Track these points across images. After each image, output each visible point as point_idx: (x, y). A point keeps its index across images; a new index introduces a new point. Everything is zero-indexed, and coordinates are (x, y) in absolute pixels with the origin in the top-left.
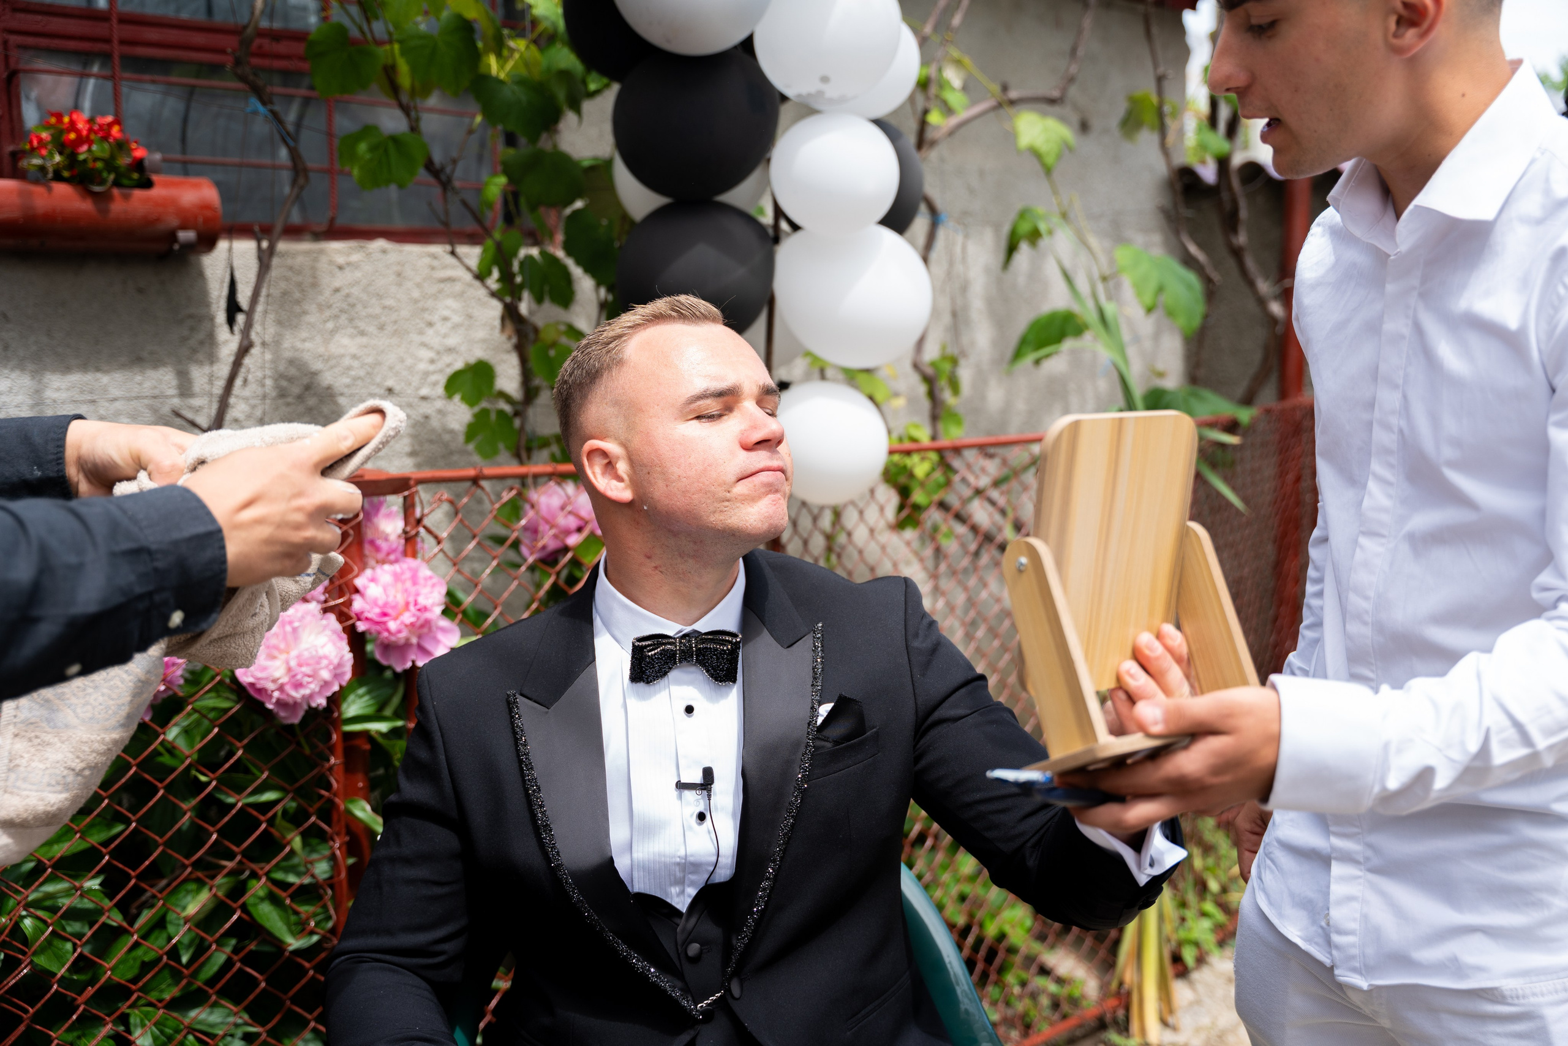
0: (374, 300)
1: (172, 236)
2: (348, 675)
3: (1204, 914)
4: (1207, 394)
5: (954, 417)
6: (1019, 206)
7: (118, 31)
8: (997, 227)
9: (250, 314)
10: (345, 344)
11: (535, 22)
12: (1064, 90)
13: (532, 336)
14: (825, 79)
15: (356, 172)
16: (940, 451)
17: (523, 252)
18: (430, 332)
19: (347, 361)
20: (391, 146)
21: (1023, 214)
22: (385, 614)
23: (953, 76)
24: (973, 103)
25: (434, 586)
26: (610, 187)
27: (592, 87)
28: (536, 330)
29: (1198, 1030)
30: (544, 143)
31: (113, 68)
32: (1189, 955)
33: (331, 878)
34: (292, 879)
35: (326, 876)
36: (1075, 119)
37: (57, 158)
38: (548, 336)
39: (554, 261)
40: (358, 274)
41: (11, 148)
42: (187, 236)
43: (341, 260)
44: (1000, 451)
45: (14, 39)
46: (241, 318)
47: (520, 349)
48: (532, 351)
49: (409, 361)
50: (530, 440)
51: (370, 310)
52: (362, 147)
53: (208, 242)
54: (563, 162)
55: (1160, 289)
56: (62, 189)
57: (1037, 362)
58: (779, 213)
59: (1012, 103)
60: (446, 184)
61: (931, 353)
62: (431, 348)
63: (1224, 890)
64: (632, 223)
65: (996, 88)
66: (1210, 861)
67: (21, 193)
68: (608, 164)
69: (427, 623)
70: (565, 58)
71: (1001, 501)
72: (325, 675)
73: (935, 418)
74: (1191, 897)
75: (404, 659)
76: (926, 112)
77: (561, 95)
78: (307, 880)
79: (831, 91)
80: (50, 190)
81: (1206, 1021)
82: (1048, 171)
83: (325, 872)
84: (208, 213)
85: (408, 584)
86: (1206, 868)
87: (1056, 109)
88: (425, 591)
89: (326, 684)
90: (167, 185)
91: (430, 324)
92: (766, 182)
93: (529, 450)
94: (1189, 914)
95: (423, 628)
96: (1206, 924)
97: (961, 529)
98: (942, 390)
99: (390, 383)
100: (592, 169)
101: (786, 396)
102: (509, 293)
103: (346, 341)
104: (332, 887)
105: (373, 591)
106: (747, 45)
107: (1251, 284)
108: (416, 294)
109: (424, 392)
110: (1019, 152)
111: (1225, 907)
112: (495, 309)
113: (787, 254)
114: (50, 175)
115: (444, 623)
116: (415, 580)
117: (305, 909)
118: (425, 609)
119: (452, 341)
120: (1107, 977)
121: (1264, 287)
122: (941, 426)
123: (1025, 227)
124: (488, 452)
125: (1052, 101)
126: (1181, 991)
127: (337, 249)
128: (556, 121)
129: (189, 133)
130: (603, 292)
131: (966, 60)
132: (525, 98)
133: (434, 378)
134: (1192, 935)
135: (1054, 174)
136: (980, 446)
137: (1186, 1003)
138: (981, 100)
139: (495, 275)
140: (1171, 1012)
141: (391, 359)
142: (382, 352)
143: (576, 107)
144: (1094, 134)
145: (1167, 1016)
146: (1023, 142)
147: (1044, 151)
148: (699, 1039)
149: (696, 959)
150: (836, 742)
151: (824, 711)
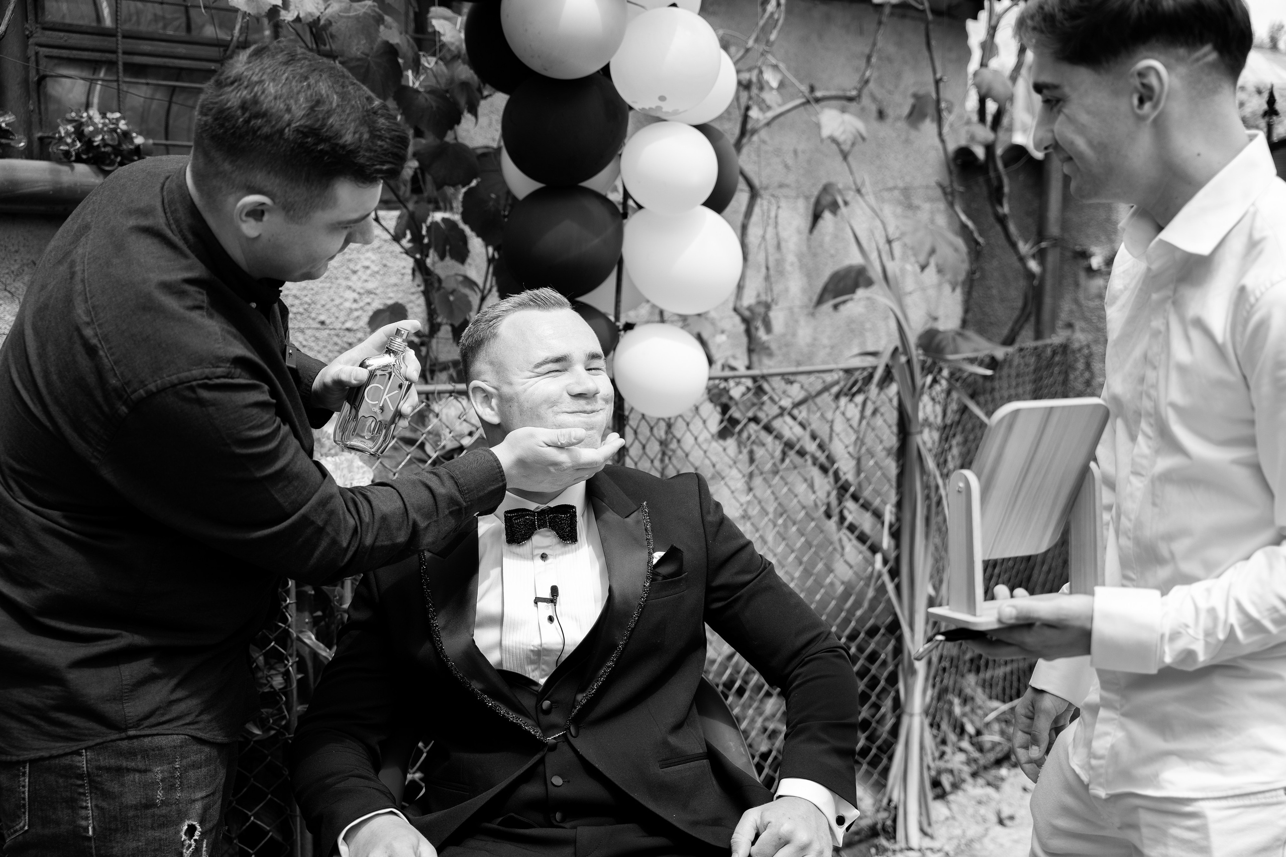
3: (960, 750)
5: (766, 350)
6: (824, 181)
7: (122, 44)
8: (807, 198)
11: (443, 45)
12: (860, 91)
13: (436, 285)
14: (662, 98)
16: (754, 379)
17: (430, 217)
18: (354, 278)
21: (826, 189)
23: (772, 78)
24: (786, 100)
25: (364, 473)
26: (498, 170)
27: (486, 93)
28: (440, 280)
29: (950, 839)
30: (449, 138)
31: (117, 73)
32: (946, 781)
33: (285, 688)
35: (281, 687)
36: (872, 111)
37: (78, 145)
38: (449, 285)
39: (453, 225)
41: (40, 134)
44: (801, 378)
45: (43, 51)
47: (426, 293)
48: (436, 296)
49: (338, 301)
50: (433, 365)
54: (461, 150)
55: (933, 252)
56: (81, 168)
57: (836, 307)
58: (627, 194)
59: (818, 100)
61: (749, 299)
62: (354, 291)
63: (979, 733)
64: (514, 198)
65: (804, 88)
66: (967, 709)
67: (52, 171)
68: (496, 153)
70: (465, 72)
71: (801, 417)
73: (750, 351)
74: (952, 737)
76: (748, 108)
77: (462, 101)
78: (267, 690)
79: (668, 106)
80: (72, 168)
81: (958, 832)
82: (845, 156)
83: (281, 684)
85: (345, 472)
86: (964, 715)
88: (357, 477)
91: (355, 272)
92: (618, 172)
93: (432, 372)
94: (948, 749)
96: (961, 757)
97: (769, 439)
98: (757, 329)
99: (322, 318)
100: (484, 155)
101: (630, 334)
102: (419, 249)
104: (286, 694)
106: (606, 71)
107: (1014, 245)
109: (349, 325)
110: (822, 140)
112: (408, 263)
113: (632, 227)
114: (73, 158)
116: (350, 469)
117: (266, 711)
119: (370, 286)
120: (879, 796)
121: (1024, 248)
122: (755, 358)
123: (827, 200)
125: (850, 99)
126: (939, 809)
128: (458, 122)
129: (171, 122)
130: (490, 250)
131: (782, 66)
132: (434, 104)
133: (356, 314)
134: (949, 766)
135: (850, 158)
136: (782, 375)
137: (942, 818)
138: (792, 98)
139: (409, 236)
140: (930, 824)
141: (323, 298)
142: (317, 293)
143: (473, 111)
144: (889, 121)
145: (926, 828)
146: (826, 132)
147: (841, 139)
148: (547, 760)
149: (547, 712)
150: (665, 577)
151: (658, 556)
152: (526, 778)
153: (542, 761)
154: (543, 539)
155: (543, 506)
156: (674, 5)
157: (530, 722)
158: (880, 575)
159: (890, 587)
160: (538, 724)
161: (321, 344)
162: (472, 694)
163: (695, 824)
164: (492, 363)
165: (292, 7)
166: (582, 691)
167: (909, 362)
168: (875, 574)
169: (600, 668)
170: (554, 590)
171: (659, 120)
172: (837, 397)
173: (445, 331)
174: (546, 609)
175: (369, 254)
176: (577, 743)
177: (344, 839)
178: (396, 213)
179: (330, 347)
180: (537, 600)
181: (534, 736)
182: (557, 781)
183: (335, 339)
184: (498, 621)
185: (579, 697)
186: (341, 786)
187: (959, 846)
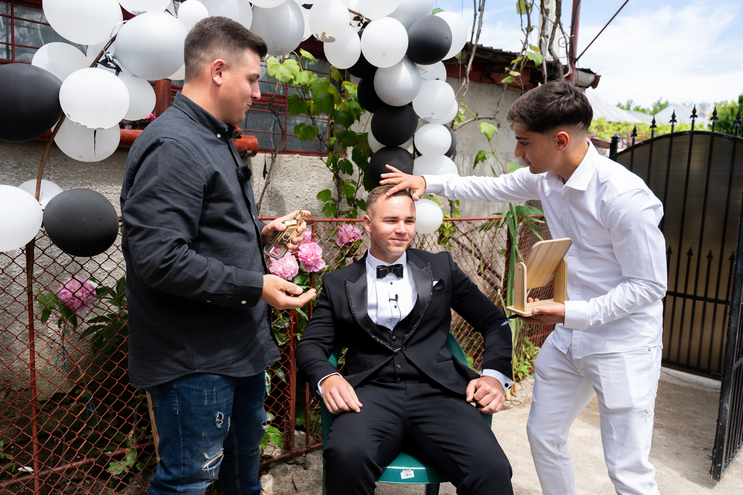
0: (294, 171)
1: (246, 152)
2: (297, 272)
3: (525, 364)
4: (534, 208)
5: (458, 212)
6: (480, 150)
8: (471, 156)
9: (269, 174)
10: (286, 183)
11: (349, 95)
12: (495, 116)
14: (433, 114)
15: (299, 136)
16: (452, 221)
17: (340, 159)
18: (309, 181)
19: (287, 188)
20: (309, 129)
21: (480, 152)
22: (307, 257)
23: (462, 112)
24: (468, 118)
26: (367, 141)
27: (363, 112)
28: (343, 182)
30: (349, 129)
33: (289, 327)
34: (279, 326)
36: (496, 123)
38: (346, 183)
39: (348, 162)
40: (291, 164)
42: (249, 152)
43: (287, 160)
44: (473, 221)
46: (267, 175)
47: (338, 187)
48: (341, 187)
49: (303, 189)
50: (340, 212)
51: (293, 174)
52: (301, 129)
53: (254, 154)
54: (353, 133)
58: (415, 149)
59: (479, 119)
60: (321, 140)
63: (531, 358)
64: (373, 151)
65: (475, 115)
66: (528, 349)
68: (367, 134)
69: (318, 260)
70: (356, 105)
71: (471, 238)
72: (292, 272)
73: (451, 212)
74: (522, 359)
75: (310, 269)
76: (453, 121)
77: (355, 115)
78: (283, 327)
79: (434, 117)
84: (255, 146)
85: (313, 249)
87: (492, 121)
88: (318, 251)
89: (292, 274)
90: (245, 138)
91: (309, 179)
92: (413, 141)
93: (339, 215)
95: (317, 261)
96: (526, 367)
98: (454, 204)
99: (297, 195)
100: (361, 136)
102: (336, 170)
103: (286, 182)
104: (289, 329)
105: (304, 250)
106: (411, 104)
108: (306, 170)
109: (307, 197)
110: (481, 134)
111: (531, 363)
112: (332, 174)
113: (417, 162)
115: (322, 260)
116: (315, 248)
117: (282, 335)
118: (317, 256)
119: (314, 184)
122: (454, 214)
123: (481, 156)
124: (328, 215)
125: (491, 119)
127: (285, 156)
128: (353, 123)
129: (247, 123)
130: (361, 171)
131: (466, 106)
132: (345, 116)
133: (309, 194)
134: (521, 370)
135: (490, 141)
136: (467, 220)
137: (519, 389)
138: (469, 118)
139: (332, 165)
140: (514, 392)
141: (298, 188)
142: (296, 186)
143: (358, 119)
144: (501, 128)
145: (513, 392)
146: (482, 131)
147: (488, 133)
148: (395, 358)
149: (394, 340)
150: (438, 291)
151: (435, 283)
152: (386, 364)
153: (393, 359)
154: (390, 277)
155: (391, 265)
156: (438, 79)
157: (388, 344)
158: (499, 297)
159: (503, 302)
160: (391, 345)
161: (297, 204)
162: (367, 334)
163: (450, 385)
164: (372, 211)
165: (297, 80)
166: (407, 333)
167: (513, 217)
168: (498, 296)
169: (414, 325)
170: (397, 296)
171: (428, 123)
172: (480, 231)
173: (344, 200)
174: (393, 303)
175: (314, 172)
176: (406, 353)
177: (320, 384)
178: (327, 158)
179: (300, 206)
180: (390, 300)
181: (390, 350)
182: (399, 366)
183: (302, 203)
184: (376, 307)
185: (406, 335)
186: (316, 364)
187: (525, 400)
